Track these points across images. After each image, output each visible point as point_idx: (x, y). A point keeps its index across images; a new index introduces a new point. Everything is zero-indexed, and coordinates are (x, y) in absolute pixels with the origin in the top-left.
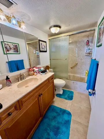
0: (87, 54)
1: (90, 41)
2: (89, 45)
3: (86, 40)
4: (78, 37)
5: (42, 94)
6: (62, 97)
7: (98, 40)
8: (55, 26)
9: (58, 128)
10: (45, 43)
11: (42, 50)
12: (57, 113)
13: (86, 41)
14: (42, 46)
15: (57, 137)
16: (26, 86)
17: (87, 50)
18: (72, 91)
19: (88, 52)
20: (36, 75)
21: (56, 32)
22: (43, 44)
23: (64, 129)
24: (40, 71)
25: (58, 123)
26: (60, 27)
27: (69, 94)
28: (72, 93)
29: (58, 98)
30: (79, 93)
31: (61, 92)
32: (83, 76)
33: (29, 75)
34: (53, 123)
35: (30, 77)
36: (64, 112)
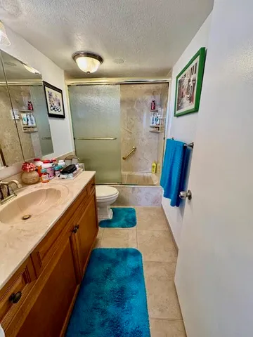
0: (152, 129)
1: (157, 103)
2: (157, 111)
3: (149, 99)
4: (135, 91)
5: (78, 227)
6: (113, 224)
7: (178, 104)
8: (89, 55)
9: (122, 290)
10: (60, 94)
11: (53, 112)
12: (111, 261)
13: (150, 101)
14: (52, 99)
15: (124, 308)
16: (22, 215)
17: (153, 120)
18: (132, 207)
19: (155, 125)
20: (48, 181)
21: (93, 71)
22: (54, 96)
23: (133, 286)
24: (56, 168)
25: (119, 280)
26: (101, 60)
27: (126, 216)
28: (132, 211)
29: (106, 229)
30: (146, 209)
31: (110, 216)
32: (149, 174)
33: (25, 184)
34: (109, 286)
35: (31, 189)
36: (125, 254)
